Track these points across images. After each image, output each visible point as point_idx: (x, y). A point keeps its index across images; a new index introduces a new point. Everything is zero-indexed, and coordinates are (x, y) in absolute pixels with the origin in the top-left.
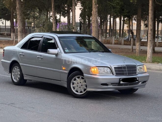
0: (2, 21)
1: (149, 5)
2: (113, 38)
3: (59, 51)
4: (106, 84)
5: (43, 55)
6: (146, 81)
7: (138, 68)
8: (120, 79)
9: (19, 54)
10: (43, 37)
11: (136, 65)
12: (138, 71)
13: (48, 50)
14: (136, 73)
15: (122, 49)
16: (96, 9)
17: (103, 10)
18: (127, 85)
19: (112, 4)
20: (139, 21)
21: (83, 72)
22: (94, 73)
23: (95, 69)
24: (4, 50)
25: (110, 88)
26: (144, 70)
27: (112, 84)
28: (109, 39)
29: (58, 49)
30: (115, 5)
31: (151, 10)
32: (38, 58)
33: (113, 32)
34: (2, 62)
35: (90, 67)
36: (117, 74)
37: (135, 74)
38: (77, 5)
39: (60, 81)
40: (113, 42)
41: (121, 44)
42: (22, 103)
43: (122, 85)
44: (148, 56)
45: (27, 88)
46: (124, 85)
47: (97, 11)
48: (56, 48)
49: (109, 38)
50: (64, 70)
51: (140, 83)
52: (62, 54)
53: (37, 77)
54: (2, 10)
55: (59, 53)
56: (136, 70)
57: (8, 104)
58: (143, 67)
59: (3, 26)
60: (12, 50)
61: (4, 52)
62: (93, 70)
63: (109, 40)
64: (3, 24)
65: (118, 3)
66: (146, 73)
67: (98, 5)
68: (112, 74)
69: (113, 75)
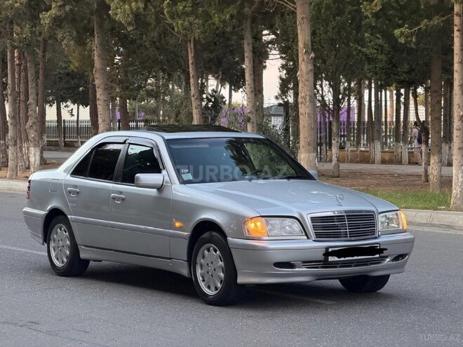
0: (70, 109)
1: (453, 51)
2: (378, 146)
3: (167, 178)
4: (289, 265)
5: (126, 191)
6: (406, 255)
7: (380, 219)
8: (327, 248)
9: (66, 189)
10: (128, 141)
11: (374, 212)
12: (380, 227)
13: (138, 175)
14: (373, 232)
15: (399, 175)
16: (310, 65)
17: (342, 68)
18: (350, 266)
19: (363, 50)
20: (435, 94)
21: (227, 234)
22: (254, 235)
23: (259, 224)
24: (30, 181)
25: (301, 275)
26: (398, 225)
27: (306, 263)
28: (368, 149)
29: (164, 172)
30: (374, 53)
31: (460, 63)
32: (114, 198)
33: (376, 130)
34: (26, 213)
35: (244, 217)
36: (319, 236)
37: (373, 236)
38: (271, 57)
39: (170, 259)
40: (378, 157)
41: (401, 161)
42: (61, 320)
43: (334, 265)
44: (454, 191)
45: (89, 282)
46: (341, 267)
47: (311, 70)
48: (159, 171)
49: (367, 145)
50: (180, 229)
51: (388, 260)
52: (173, 186)
53: (112, 252)
54: (68, 78)
55: (167, 182)
56: (373, 225)
57: (21, 324)
58: (395, 217)
59: (73, 122)
60: (48, 181)
61: (29, 187)
62: (252, 226)
63: (368, 152)
64: (73, 115)
65: (379, 46)
66: (404, 231)
67: (313, 55)
68: (305, 237)
69: (308, 238)
